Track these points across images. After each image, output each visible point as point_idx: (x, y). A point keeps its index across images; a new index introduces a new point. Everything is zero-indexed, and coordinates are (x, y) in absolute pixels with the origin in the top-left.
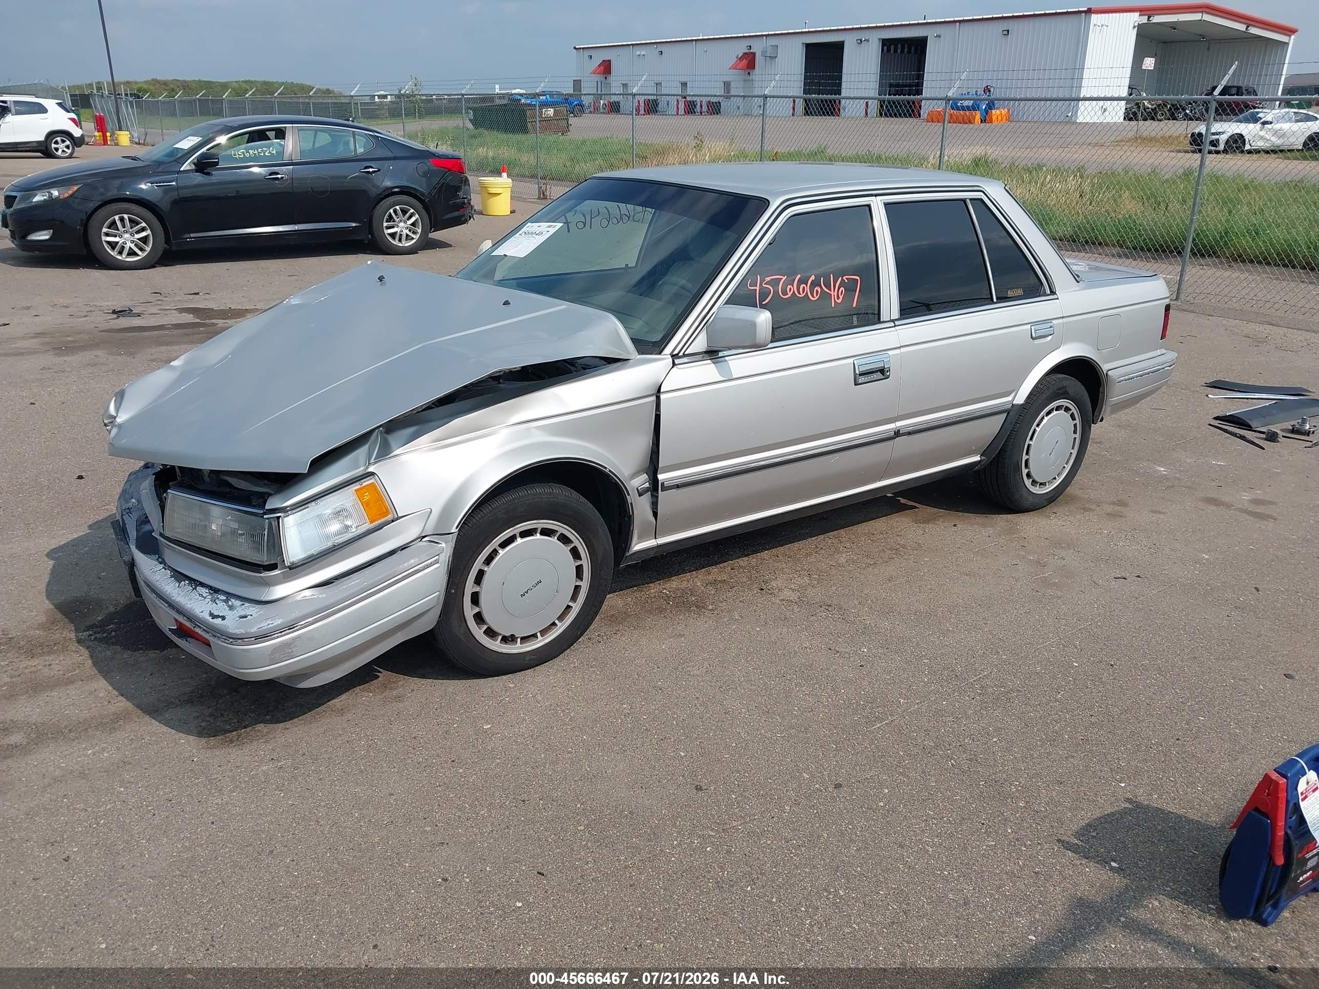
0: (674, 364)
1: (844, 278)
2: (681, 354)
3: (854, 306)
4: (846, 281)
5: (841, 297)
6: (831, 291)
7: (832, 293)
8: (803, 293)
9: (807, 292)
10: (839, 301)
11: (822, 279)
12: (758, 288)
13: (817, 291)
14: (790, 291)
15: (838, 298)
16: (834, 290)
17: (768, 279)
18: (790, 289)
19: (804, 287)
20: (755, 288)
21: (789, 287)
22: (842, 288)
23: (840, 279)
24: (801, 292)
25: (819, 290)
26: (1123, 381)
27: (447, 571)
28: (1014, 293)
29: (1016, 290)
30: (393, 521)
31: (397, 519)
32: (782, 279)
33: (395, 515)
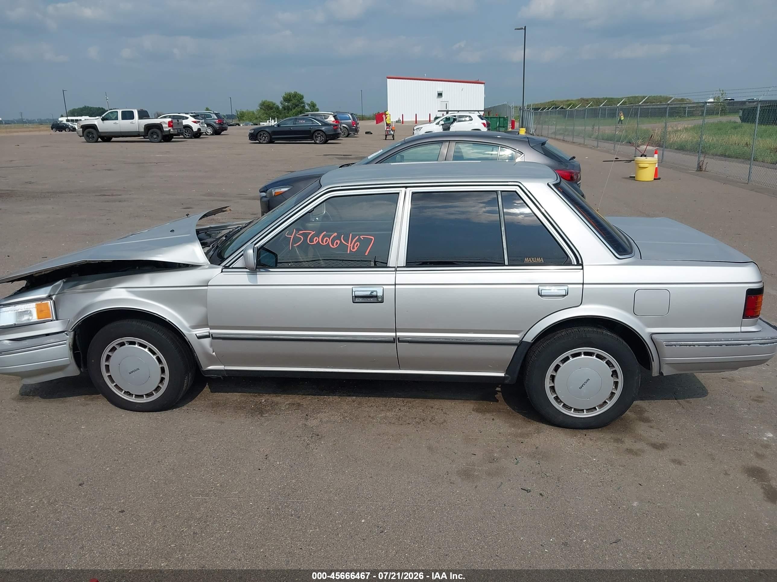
0: (222, 272)
1: (361, 237)
2: (231, 267)
3: (366, 254)
4: (362, 239)
5: (356, 249)
6: (348, 243)
7: (349, 245)
8: (326, 242)
9: (329, 242)
10: (354, 250)
11: (343, 236)
12: (292, 237)
13: (337, 242)
14: (316, 241)
15: (353, 248)
16: (351, 244)
17: (301, 232)
18: (316, 239)
19: (327, 239)
20: (291, 236)
22: (358, 243)
23: (358, 237)
24: (324, 242)
25: (339, 242)
26: (675, 345)
27: (70, 349)
28: (533, 260)
29: (535, 258)
30: (52, 321)
31: (55, 320)
32: (311, 233)
33: (54, 319)
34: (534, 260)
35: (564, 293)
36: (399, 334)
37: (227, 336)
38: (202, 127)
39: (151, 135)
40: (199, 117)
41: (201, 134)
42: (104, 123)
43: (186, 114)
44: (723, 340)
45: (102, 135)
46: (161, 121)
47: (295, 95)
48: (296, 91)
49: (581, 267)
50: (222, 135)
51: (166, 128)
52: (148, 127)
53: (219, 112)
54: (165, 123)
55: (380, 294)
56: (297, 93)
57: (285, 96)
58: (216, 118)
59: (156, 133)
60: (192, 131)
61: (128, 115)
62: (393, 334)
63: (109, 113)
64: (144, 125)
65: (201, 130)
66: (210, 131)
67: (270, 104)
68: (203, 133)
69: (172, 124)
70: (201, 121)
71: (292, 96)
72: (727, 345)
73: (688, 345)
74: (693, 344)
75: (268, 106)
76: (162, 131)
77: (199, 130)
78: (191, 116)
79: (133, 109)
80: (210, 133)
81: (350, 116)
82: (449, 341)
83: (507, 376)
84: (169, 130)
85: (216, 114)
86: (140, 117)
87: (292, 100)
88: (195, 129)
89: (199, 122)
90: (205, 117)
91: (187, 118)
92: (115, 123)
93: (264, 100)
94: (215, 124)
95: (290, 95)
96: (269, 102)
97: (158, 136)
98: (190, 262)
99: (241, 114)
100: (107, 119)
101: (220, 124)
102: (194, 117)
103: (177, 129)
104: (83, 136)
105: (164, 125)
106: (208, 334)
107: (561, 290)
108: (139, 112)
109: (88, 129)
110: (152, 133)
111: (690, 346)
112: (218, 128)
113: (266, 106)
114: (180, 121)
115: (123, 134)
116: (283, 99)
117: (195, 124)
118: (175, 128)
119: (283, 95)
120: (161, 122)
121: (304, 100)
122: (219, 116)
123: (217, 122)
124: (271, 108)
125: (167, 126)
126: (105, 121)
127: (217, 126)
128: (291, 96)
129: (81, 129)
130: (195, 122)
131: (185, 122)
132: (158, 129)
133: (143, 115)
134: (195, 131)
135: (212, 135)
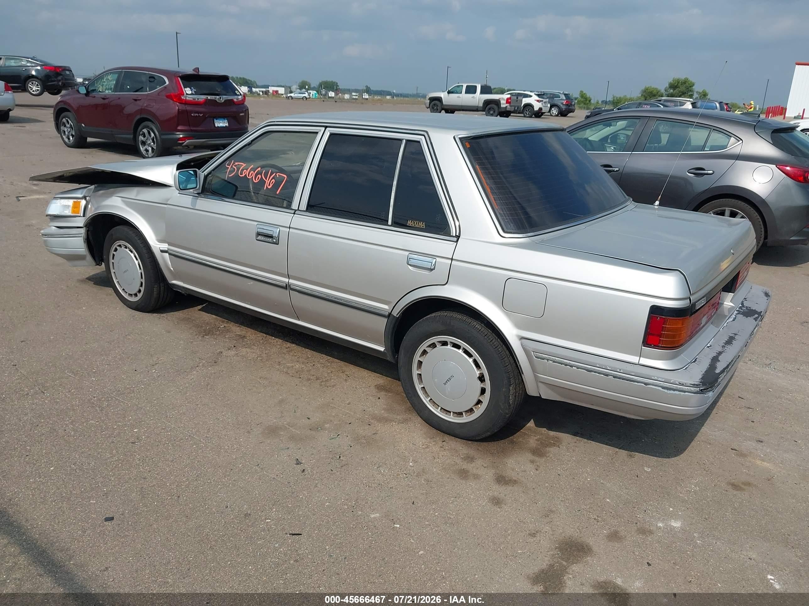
0: (179, 193)
1: (277, 174)
3: (278, 192)
4: (278, 176)
5: (271, 185)
6: (266, 179)
7: (267, 181)
8: (251, 176)
9: (253, 177)
10: (269, 187)
11: (264, 171)
13: (259, 177)
14: (245, 173)
15: (269, 185)
16: (269, 180)
17: (236, 163)
18: (245, 172)
19: (252, 173)
20: (229, 167)
21: (245, 170)
22: (274, 180)
23: (275, 174)
24: (250, 175)
26: (548, 360)
27: (84, 242)
28: (415, 224)
29: (418, 222)
30: (80, 217)
31: (81, 217)
32: (243, 165)
33: (82, 215)
34: (417, 223)
35: (429, 266)
36: (291, 281)
37: (193, 259)
38: (544, 106)
39: (488, 111)
40: (544, 96)
41: (543, 114)
42: (448, 96)
43: (531, 92)
44: (609, 368)
45: (445, 107)
46: (500, 97)
47: (685, 82)
48: (688, 77)
49: (455, 239)
50: (568, 117)
51: (504, 104)
52: (487, 103)
53: (569, 93)
54: (503, 99)
55: (275, 235)
56: (688, 79)
57: (672, 82)
58: (564, 98)
59: (493, 109)
60: (533, 110)
61: (471, 90)
62: (286, 280)
63: (455, 87)
64: (484, 100)
65: (542, 110)
66: (555, 111)
67: (653, 91)
68: (545, 113)
69: (509, 101)
70: (544, 100)
71: (682, 82)
72: (615, 377)
73: (564, 364)
74: (570, 363)
75: (651, 92)
76: (499, 108)
77: (540, 109)
78: (535, 94)
79: (476, 83)
80: (555, 114)
81: (718, 105)
82: (329, 298)
83: (386, 351)
84: (506, 107)
85: (565, 95)
86: (482, 92)
87: (679, 88)
88: (536, 109)
89: (543, 101)
90: (553, 96)
91: (531, 96)
92: (459, 97)
93: (647, 86)
94: (561, 105)
95: (678, 81)
96: (653, 88)
97: (494, 112)
98: (165, 183)
99: (618, 100)
100: (452, 93)
101: (567, 105)
102: (538, 95)
103: (514, 106)
104: (429, 108)
105: (502, 102)
106: (167, 249)
107: (426, 262)
108: (482, 87)
109: (434, 101)
110: (490, 109)
111: (566, 365)
112: (564, 110)
113: (649, 92)
114: (519, 98)
115: (463, 108)
116: (669, 85)
117: (537, 103)
118: (512, 105)
119: (671, 80)
120: (500, 99)
121: (693, 87)
122: (568, 96)
123: (564, 103)
124: (654, 95)
125: (505, 102)
126: (450, 95)
127: (564, 107)
128: (680, 82)
129: (429, 101)
130: (538, 101)
131: (525, 101)
132: (496, 105)
133: (486, 90)
134: (536, 111)
135: (557, 116)
